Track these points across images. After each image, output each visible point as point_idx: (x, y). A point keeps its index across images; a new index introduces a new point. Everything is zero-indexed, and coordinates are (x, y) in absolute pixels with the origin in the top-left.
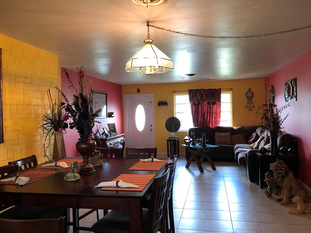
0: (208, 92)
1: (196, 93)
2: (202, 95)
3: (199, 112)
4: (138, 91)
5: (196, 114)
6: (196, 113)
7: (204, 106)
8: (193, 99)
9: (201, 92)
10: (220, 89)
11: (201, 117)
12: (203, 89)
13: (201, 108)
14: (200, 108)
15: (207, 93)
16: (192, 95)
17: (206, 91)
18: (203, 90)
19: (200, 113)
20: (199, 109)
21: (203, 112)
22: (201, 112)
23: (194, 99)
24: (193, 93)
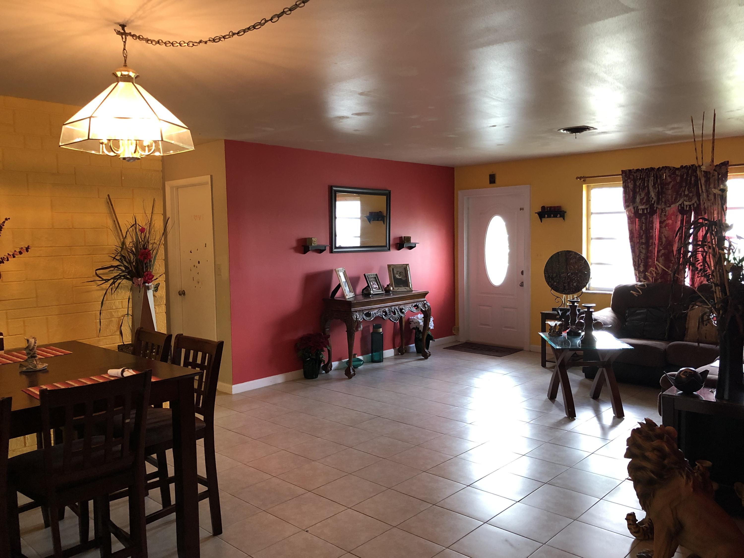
0: (682, 176)
1: (643, 180)
2: (664, 185)
3: (652, 237)
4: (492, 179)
5: (642, 243)
6: (643, 241)
7: (668, 219)
8: (634, 198)
9: (661, 177)
10: (726, 164)
11: (658, 252)
12: (666, 167)
13: (660, 227)
14: (657, 225)
15: (678, 179)
16: (631, 185)
17: (677, 172)
18: (667, 171)
19: (657, 242)
20: (652, 228)
21: (664, 239)
22: (660, 238)
23: (638, 199)
24: (635, 181)
